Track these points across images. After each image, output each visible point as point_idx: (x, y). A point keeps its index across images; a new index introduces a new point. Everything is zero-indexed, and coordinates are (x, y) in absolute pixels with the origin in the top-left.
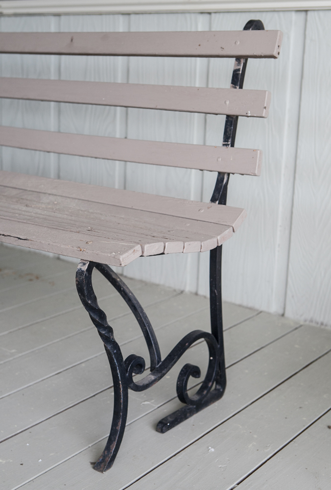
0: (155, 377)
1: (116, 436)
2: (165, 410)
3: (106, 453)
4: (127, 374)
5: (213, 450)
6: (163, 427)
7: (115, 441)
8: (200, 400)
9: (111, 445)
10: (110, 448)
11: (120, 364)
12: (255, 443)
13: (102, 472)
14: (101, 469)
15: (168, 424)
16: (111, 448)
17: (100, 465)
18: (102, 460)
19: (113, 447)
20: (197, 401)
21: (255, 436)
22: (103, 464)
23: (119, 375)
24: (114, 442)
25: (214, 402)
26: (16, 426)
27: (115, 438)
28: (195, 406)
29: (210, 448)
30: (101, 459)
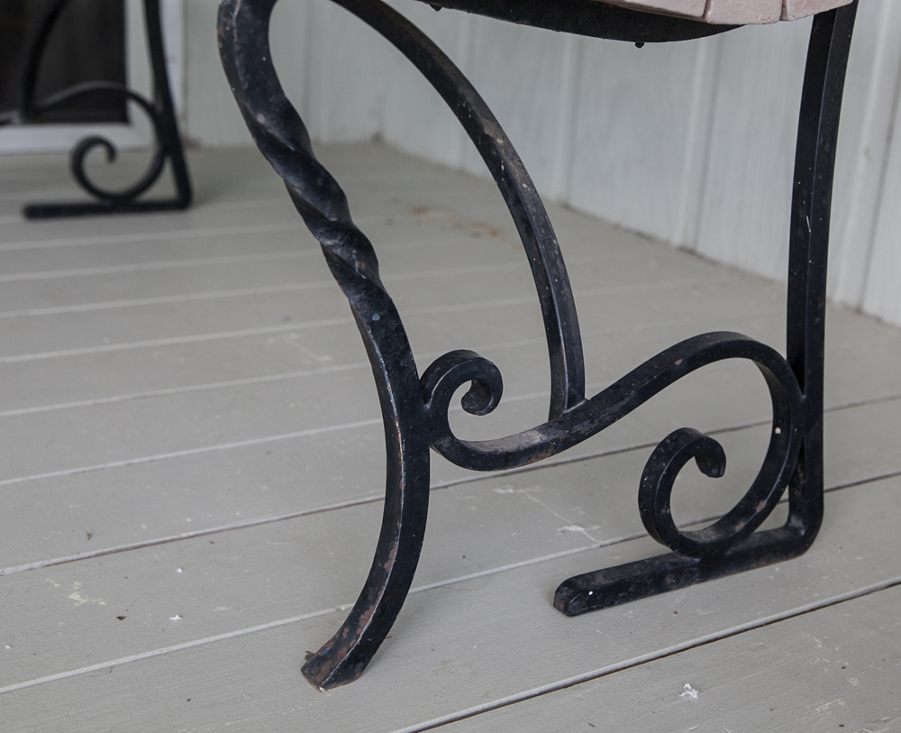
0: (545, 438)
1: (380, 589)
2: (617, 558)
3: (345, 635)
4: (428, 406)
5: (694, 694)
6: (571, 598)
7: (374, 603)
8: (720, 546)
9: (363, 612)
10: (357, 621)
11: (397, 363)
12: (842, 704)
13: (318, 685)
14: (319, 678)
15: (591, 593)
16: (361, 623)
17: (319, 665)
18: (331, 651)
19: (366, 620)
20: (705, 545)
21: (854, 682)
22: (329, 663)
23: (392, 401)
24: (371, 607)
25: (769, 562)
26: (189, 520)
27: (376, 596)
28: (697, 560)
29: (688, 686)
30: (328, 649)
